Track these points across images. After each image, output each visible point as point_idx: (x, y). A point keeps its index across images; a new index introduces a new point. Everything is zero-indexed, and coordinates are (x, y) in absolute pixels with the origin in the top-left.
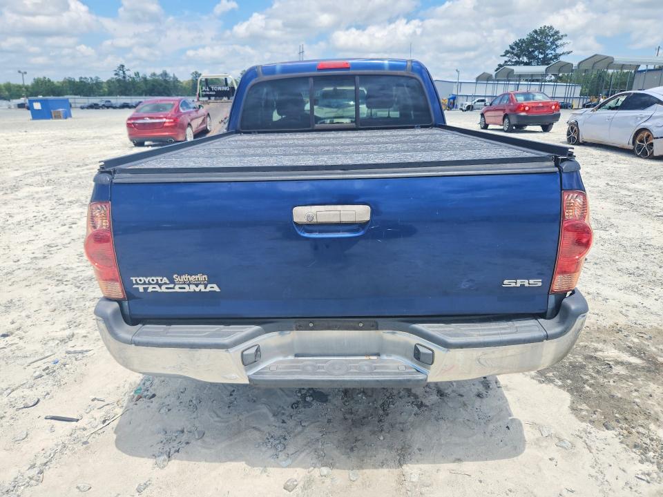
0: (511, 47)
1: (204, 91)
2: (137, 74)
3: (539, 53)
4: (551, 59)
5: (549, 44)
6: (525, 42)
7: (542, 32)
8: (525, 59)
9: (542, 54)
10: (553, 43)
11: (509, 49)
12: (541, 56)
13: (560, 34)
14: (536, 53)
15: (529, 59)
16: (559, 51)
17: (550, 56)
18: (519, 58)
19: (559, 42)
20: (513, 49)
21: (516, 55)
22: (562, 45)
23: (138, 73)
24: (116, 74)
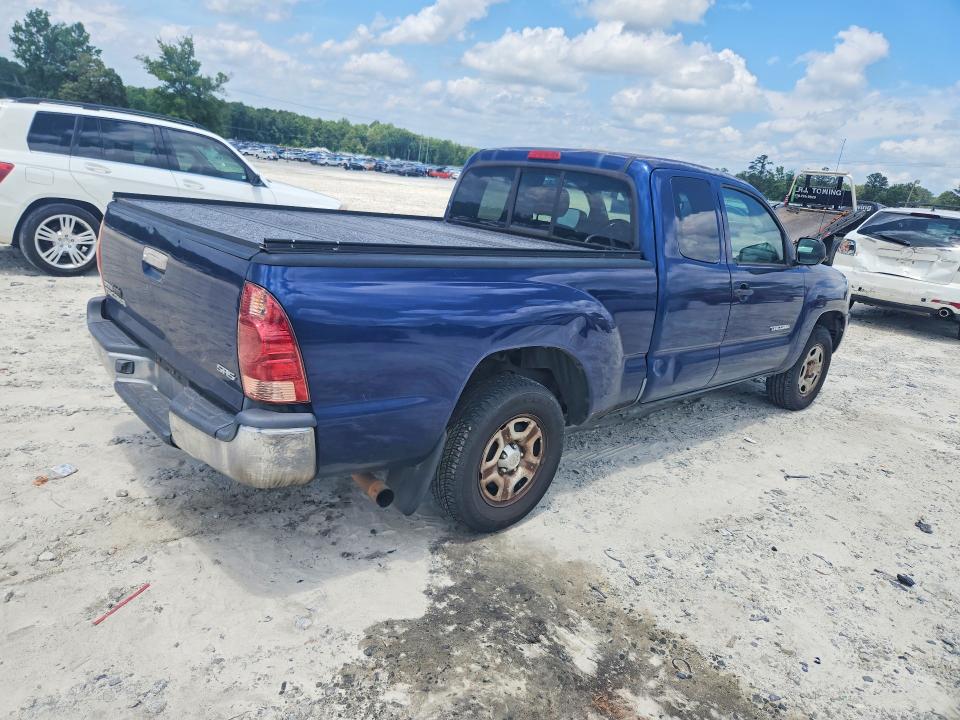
1: (799, 193)
2: (780, 170)
23: (782, 168)
24: (751, 167)
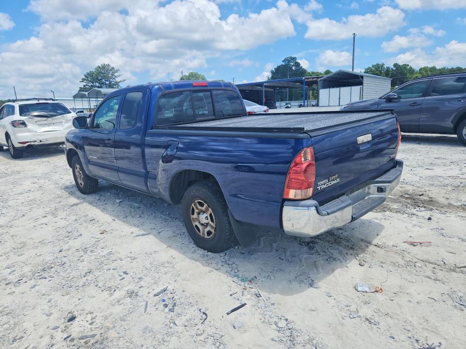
0: (85, 76)
3: (106, 80)
4: (114, 85)
5: (110, 75)
6: (94, 73)
7: (104, 67)
8: (98, 85)
9: (107, 81)
10: (113, 75)
11: (84, 77)
12: (107, 83)
13: (115, 69)
14: (103, 80)
15: (99, 84)
16: (118, 79)
17: (113, 82)
18: (93, 83)
19: (116, 74)
20: (88, 78)
21: (90, 81)
22: (119, 76)
